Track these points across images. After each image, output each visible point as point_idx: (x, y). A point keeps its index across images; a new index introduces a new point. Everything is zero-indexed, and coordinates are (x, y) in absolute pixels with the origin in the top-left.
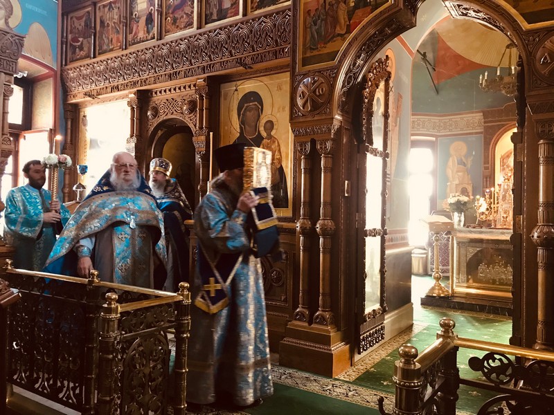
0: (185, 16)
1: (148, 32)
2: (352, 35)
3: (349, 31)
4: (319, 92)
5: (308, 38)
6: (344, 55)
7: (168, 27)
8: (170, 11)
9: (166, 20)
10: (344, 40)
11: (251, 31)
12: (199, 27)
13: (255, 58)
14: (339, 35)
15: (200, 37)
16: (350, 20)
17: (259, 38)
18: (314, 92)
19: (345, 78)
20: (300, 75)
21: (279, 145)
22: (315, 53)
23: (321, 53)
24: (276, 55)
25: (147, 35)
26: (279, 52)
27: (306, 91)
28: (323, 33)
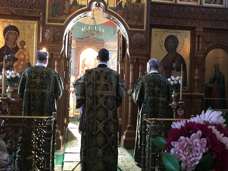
2: (71, 15)
4: (57, 35)
5: (51, 11)
6: (68, 22)
13: (18, 11)
14: (65, 14)
18: (54, 34)
20: (47, 26)
22: (54, 18)
23: (57, 19)
26: (32, 11)
27: (51, 33)
28: (58, 11)
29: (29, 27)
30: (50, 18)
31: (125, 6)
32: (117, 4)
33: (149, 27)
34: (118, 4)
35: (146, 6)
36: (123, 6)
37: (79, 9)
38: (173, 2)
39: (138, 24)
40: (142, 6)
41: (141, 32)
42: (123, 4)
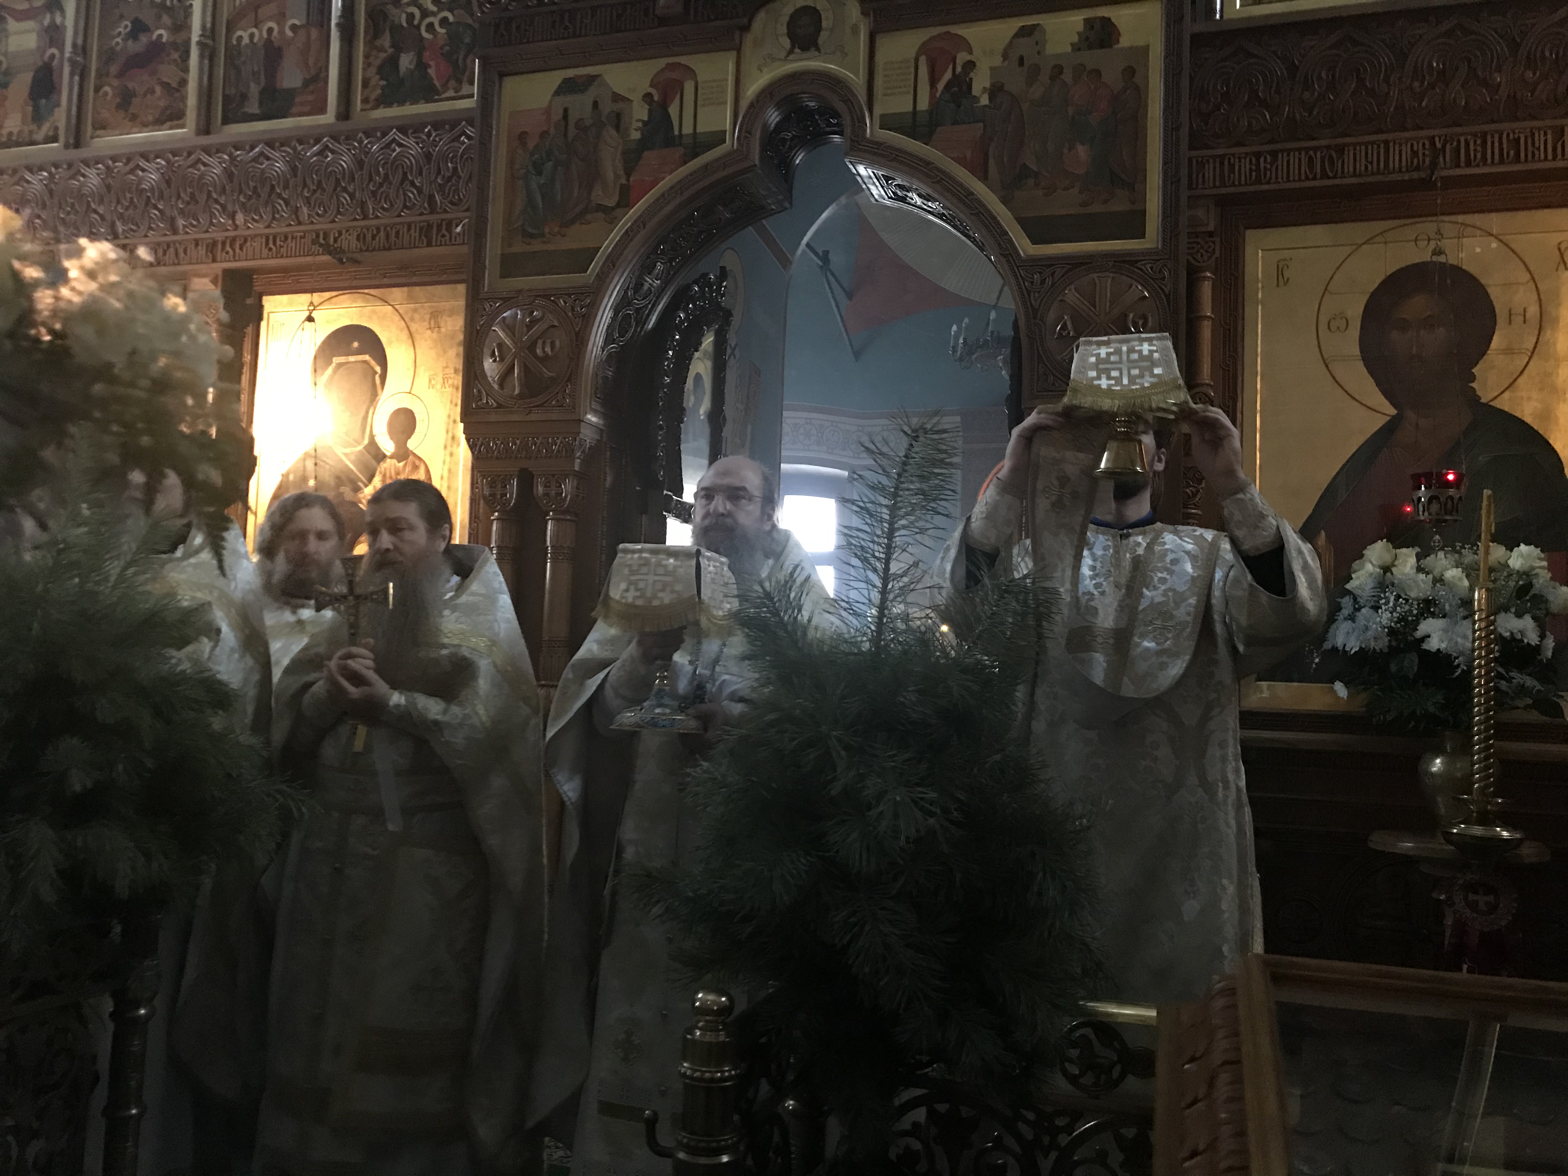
0: (158, 89)
1: (38, 117)
2: (634, 212)
3: (626, 201)
4: (544, 351)
5: (519, 206)
6: (612, 262)
7: (105, 114)
8: (114, 69)
9: (97, 89)
10: (613, 222)
11: (360, 164)
12: (205, 129)
13: (369, 237)
14: (600, 208)
15: (205, 158)
16: (628, 175)
17: (381, 185)
18: (532, 347)
19: (613, 319)
20: (495, 299)
21: (430, 478)
23: (551, 247)
24: (428, 235)
25: (34, 127)
27: (510, 341)
28: (559, 197)
29: (436, 322)
30: (518, 249)
31: (995, 91)
32: (933, 83)
35: (1155, 60)
36: (976, 90)
37: (685, 163)
40: (1130, 72)
41: (1125, 263)
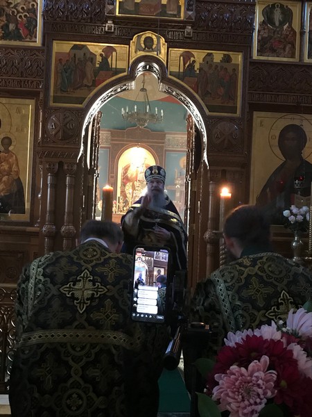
2: (97, 88)
3: (95, 84)
4: (70, 127)
5: (59, 81)
6: (91, 102)
14: (86, 86)
16: (95, 77)
18: (65, 125)
20: (52, 109)
21: (17, 160)
22: (65, 94)
23: (70, 95)
26: (24, 82)
27: (58, 123)
28: (73, 80)
29: (19, 111)
30: (58, 95)
31: (200, 69)
32: (184, 65)
33: (247, 110)
34: (186, 66)
35: (241, 68)
36: (196, 69)
37: (113, 76)
38: (296, 60)
39: (226, 105)
40: (234, 70)
41: (232, 120)
42: (197, 66)
